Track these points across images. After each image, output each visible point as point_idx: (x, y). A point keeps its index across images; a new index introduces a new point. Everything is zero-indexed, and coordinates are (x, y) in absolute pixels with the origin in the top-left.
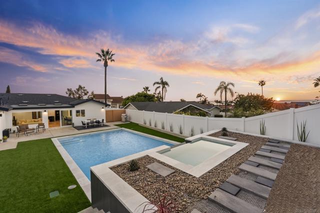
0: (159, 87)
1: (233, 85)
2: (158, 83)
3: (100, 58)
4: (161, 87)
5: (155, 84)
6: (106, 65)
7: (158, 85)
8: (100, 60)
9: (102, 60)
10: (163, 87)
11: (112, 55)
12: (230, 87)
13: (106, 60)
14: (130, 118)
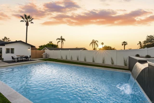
0: (60, 41)
1: (98, 42)
2: (59, 39)
3: (23, 20)
4: (61, 41)
5: (57, 39)
6: (27, 24)
7: (59, 40)
8: (23, 21)
9: (24, 21)
10: (62, 42)
11: (32, 19)
12: (96, 42)
13: (28, 21)
14: (49, 56)
